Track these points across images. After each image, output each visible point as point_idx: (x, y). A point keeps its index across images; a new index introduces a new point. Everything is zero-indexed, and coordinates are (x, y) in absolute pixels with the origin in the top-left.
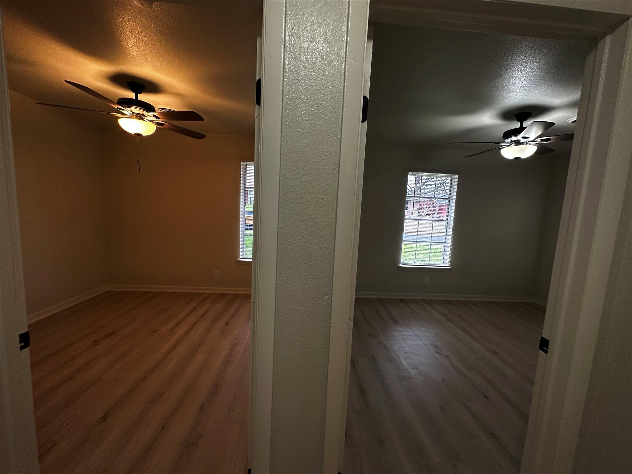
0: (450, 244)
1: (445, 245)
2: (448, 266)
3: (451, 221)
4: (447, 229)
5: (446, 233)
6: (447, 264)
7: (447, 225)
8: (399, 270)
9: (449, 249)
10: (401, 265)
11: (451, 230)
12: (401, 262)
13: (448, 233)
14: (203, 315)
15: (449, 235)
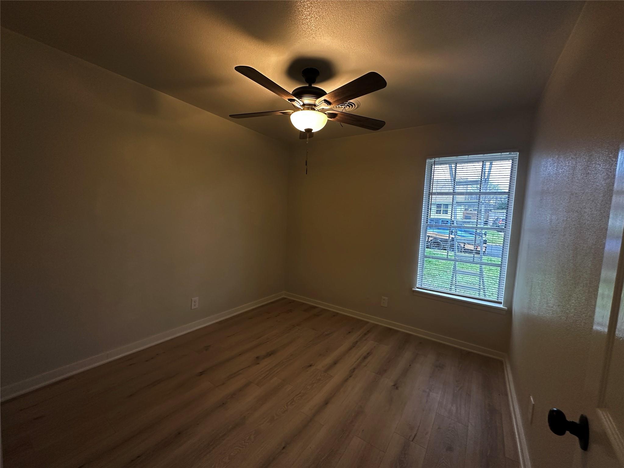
14: (365, 358)
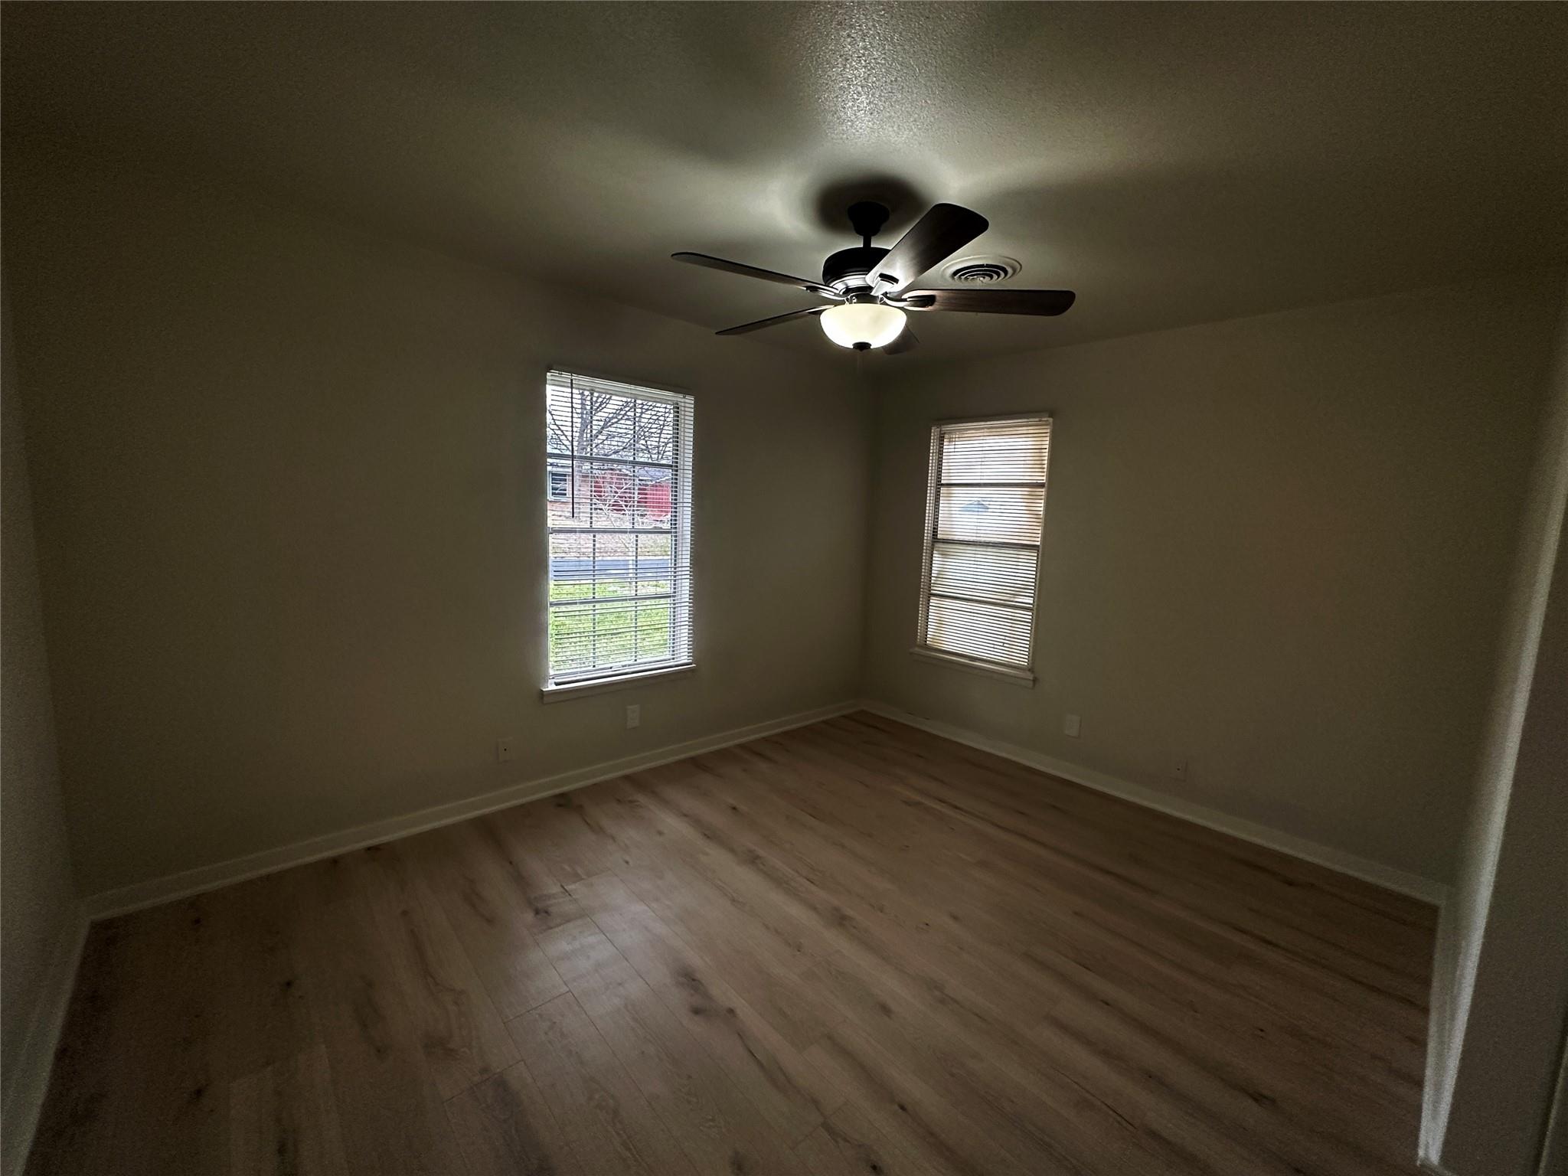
0: (687, 600)
1: (674, 604)
2: (686, 661)
3: (685, 533)
4: (675, 556)
5: (675, 568)
6: (684, 657)
7: (676, 545)
8: (545, 702)
9: (684, 614)
10: (552, 687)
11: (685, 560)
12: (552, 672)
13: (680, 569)
15: (683, 573)
